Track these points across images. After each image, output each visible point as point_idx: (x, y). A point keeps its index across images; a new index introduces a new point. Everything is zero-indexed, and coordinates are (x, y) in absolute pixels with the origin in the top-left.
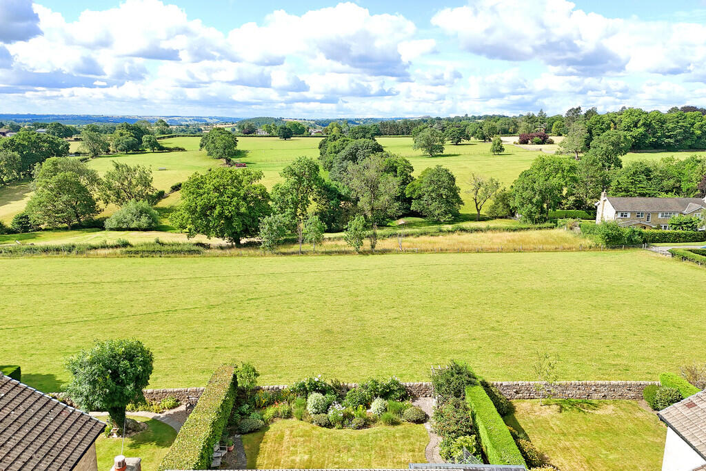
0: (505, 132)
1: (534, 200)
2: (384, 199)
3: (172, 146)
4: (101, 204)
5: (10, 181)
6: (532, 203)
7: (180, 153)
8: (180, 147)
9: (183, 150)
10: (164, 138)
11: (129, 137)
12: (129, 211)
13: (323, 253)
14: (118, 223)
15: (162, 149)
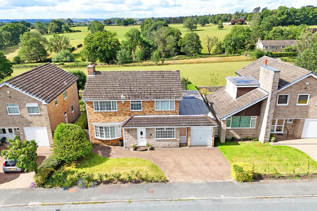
0: (226, 20)
1: (231, 44)
2: (169, 46)
3: (75, 30)
4: (49, 52)
5: (8, 45)
6: (230, 45)
7: (79, 33)
8: (79, 30)
9: (80, 31)
10: (71, 27)
11: (56, 26)
12: (61, 54)
13: (142, 65)
14: (57, 59)
15: (71, 31)
